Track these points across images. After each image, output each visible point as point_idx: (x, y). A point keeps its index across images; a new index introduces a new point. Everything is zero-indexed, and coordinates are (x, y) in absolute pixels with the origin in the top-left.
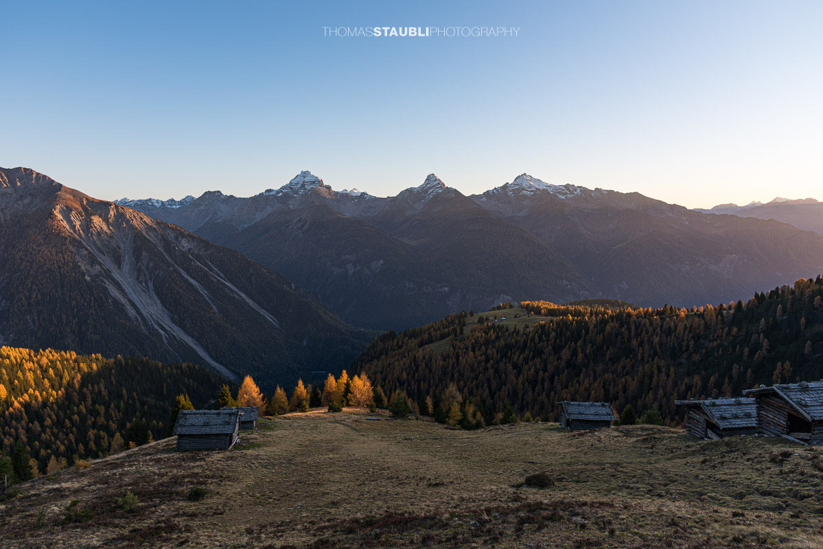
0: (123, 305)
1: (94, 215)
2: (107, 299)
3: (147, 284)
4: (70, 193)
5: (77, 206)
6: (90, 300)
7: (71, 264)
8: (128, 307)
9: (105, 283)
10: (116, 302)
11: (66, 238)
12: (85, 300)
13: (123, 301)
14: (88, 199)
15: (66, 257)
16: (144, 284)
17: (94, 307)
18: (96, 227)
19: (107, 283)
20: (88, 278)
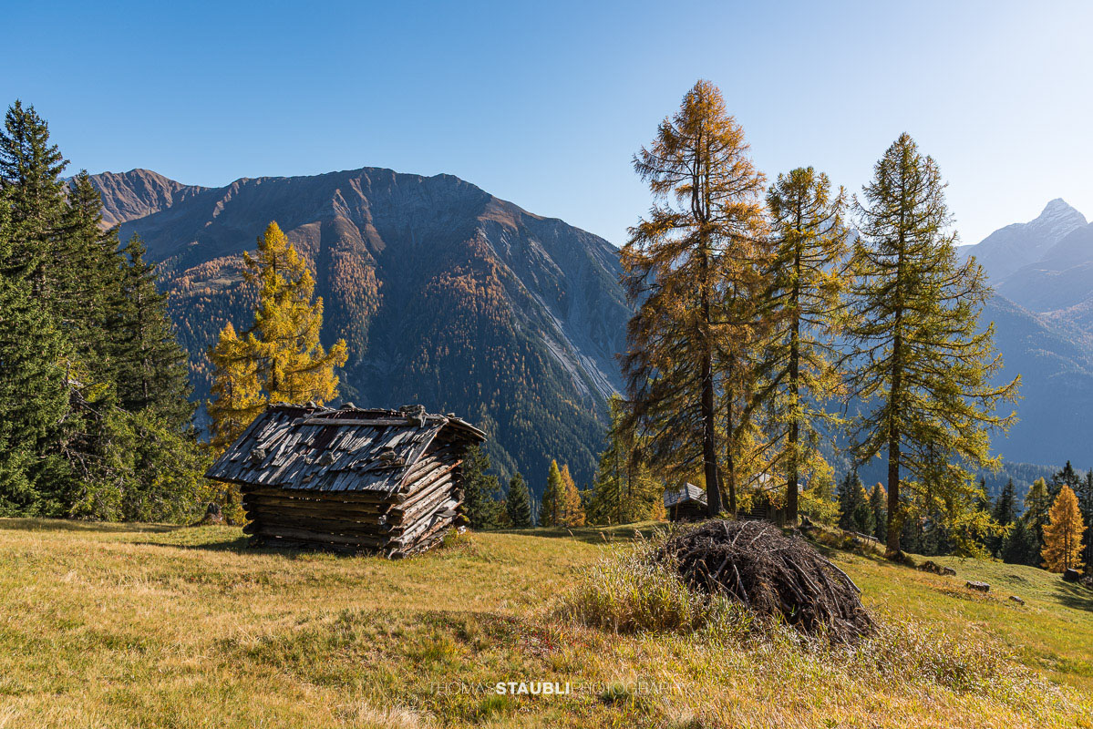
0: (569, 376)
1: (532, 236)
2: (545, 363)
3: (606, 344)
4: (500, 206)
5: (510, 224)
6: (520, 360)
7: (495, 302)
8: (576, 377)
9: (543, 338)
10: (557, 368)
11: (492, 265)
12: (512, 361)
13: (571, 369)
14: (524, 214)
15: (489, 291)
16: (601, 344)
17: (526, 372)
18: (533, 253)
19: (547, 338)
20: (518, 327)
